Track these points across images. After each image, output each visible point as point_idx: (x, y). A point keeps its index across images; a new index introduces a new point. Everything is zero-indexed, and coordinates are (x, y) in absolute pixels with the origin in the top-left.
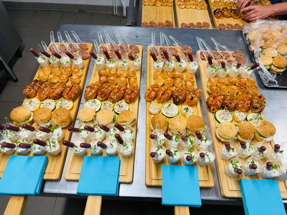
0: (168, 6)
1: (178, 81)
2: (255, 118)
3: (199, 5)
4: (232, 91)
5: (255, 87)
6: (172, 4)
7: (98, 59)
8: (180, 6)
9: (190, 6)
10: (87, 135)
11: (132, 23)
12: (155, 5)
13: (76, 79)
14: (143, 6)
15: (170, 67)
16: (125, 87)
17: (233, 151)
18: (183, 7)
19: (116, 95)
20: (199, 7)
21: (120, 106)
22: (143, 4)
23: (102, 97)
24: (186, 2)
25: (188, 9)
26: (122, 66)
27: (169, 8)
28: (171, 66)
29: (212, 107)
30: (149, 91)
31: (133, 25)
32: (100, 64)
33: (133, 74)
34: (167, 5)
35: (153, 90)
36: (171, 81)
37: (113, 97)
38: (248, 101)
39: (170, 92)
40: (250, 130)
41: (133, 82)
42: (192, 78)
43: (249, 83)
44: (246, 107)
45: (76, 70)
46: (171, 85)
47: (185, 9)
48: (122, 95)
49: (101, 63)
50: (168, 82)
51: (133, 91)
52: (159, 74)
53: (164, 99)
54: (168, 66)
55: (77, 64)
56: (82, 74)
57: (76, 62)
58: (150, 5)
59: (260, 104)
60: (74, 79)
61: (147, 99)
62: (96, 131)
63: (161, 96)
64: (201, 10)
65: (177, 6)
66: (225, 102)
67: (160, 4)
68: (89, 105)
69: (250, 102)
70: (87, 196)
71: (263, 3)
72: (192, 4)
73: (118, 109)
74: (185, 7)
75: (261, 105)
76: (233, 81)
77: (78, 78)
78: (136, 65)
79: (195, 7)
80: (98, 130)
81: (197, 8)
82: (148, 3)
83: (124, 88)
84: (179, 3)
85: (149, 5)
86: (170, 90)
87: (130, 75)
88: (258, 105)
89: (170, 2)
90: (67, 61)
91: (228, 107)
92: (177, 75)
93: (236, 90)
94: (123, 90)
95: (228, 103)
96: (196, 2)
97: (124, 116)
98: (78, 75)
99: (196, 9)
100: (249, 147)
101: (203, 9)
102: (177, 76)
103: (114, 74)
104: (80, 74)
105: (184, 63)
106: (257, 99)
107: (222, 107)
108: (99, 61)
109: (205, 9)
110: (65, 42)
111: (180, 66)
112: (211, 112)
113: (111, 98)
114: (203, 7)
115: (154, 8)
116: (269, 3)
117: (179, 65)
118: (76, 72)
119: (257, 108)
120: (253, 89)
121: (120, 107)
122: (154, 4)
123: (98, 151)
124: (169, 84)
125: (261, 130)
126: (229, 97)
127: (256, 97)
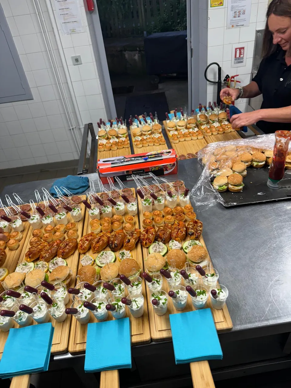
0: (125, 148)
1: (116, 225)
2: (190, 244)
3: (156, 141)
4: (167, 222)
5: (191, 213)
6: (129, 145)
7: (31, 217)
8: (137, 146)
9: (147, 144)
10: (13, 304)
11: (83, 171)
12: (111, 150)
13: (13, 244)
14: (99, 153)
15: (107, 213)
16: (58, 241)
17: (158, 284)
18: (141, 146)
19: (48, 252)
20: (157, 143)
21: (53, 263)
22: (98, 151)
23: (30, 258)
24: (142, 141)
25: (147, 147)
26: (59, 219)
27: (126, 150)
28: (107, 211)
29: (144, 241)
30: (82, 242)
31: (84, 173)
32: (34, 223)
33: (72, 226)
34: (123, 148)
35: (87, 240)
36: (108, 226)
37: (44, 255)
38: (183, 228)
39: (105, 239)
40: (177, 257)
41: (72, 234)
42: (131, 219)
43: (186, 210)
44: (180, 235)
45: (14, 234)
46: (109, 230)
47: (143, 148)
48: (55, 252)
49: (35, 221)
50: (105, 227)
51: (68, 244)
52: (96, 222)
53: (98, 247)
54: (105, 212)
55: (16, 227)
56: (21, 237)
57: (15, 225)
58: (106, 151)
59: (195, 230)
60: (11, 244)
61: (80, 251)
62: (22, 297)
63: (95, 245)
64: (160, 146)
65: (134, 146)
66: (158, 234)
67: (116, 148)
68: (20, 270)
69: (185, 229)
70: (12, 378)
71: (224, 126)
72: (149, 142)
73: (52, 267)
74: (143, 146)
75: (197, 230)
76: (168, 211)
77: (16, 242)
78: (75, 216)
79: (153, 144)
80: (26, 295)
81: (155, 144)
82: (103, 149)
83: (57, 243)
84: (136, 143)
85: (104, 150)
86: (106, 236)
87: (68, 228)
88: (193, 230)
89: (126, 144)
90: (5, 226)
91: (161, 238)
92: (115, 218)
93: (171, 219)
94: (57, 245)
95: (161, 234)
96: (153, 139)
97: (55, 273)
98: (17, 239)
99: (154, 146)
100: (175, 276)
101: (162, 145)
102: (116, 220)
103: (51, 230)
104: (20, 237)
105: (122, 206)
106: (191, 224)
107: (156, 240)
108: (32, 219)
109: (164, 144)
110: (5, 207)
111: (117, 210)
112: (145, 248)
113: (43, 258)
114: (161, 143)
115: (110, 153)
116: (230, 126)
117: (116, 208)
118: (14, 236)
119: (193, 234)
120: (189, 215)
121: (55, 265)
122: (109, 148)
123: (25, 318)
124: (106, 230)
125: (190, 255)
126: (162, 228)
127: (191, 223)
